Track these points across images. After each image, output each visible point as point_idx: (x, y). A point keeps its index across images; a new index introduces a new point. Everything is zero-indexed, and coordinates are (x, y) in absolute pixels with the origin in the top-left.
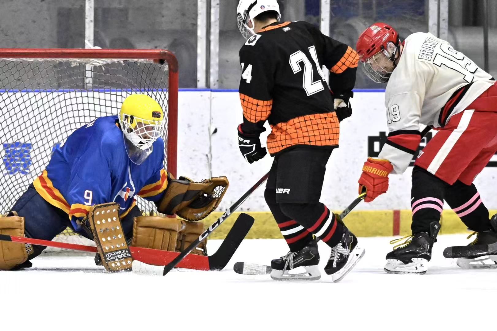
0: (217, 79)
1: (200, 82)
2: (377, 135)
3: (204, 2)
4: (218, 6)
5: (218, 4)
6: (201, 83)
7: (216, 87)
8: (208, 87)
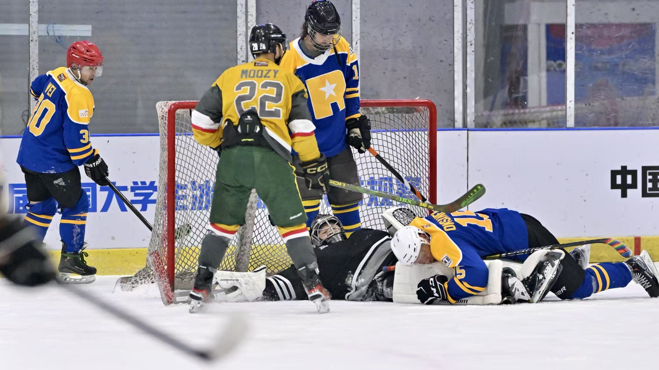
0: (473, 119)
1: (457, 122)
2: (619, 168)
3: (460, 50)
4: (474, 53)
5: (473, 51)
6: (459, 123)
7: (473, 127)
8: (465, 127)
